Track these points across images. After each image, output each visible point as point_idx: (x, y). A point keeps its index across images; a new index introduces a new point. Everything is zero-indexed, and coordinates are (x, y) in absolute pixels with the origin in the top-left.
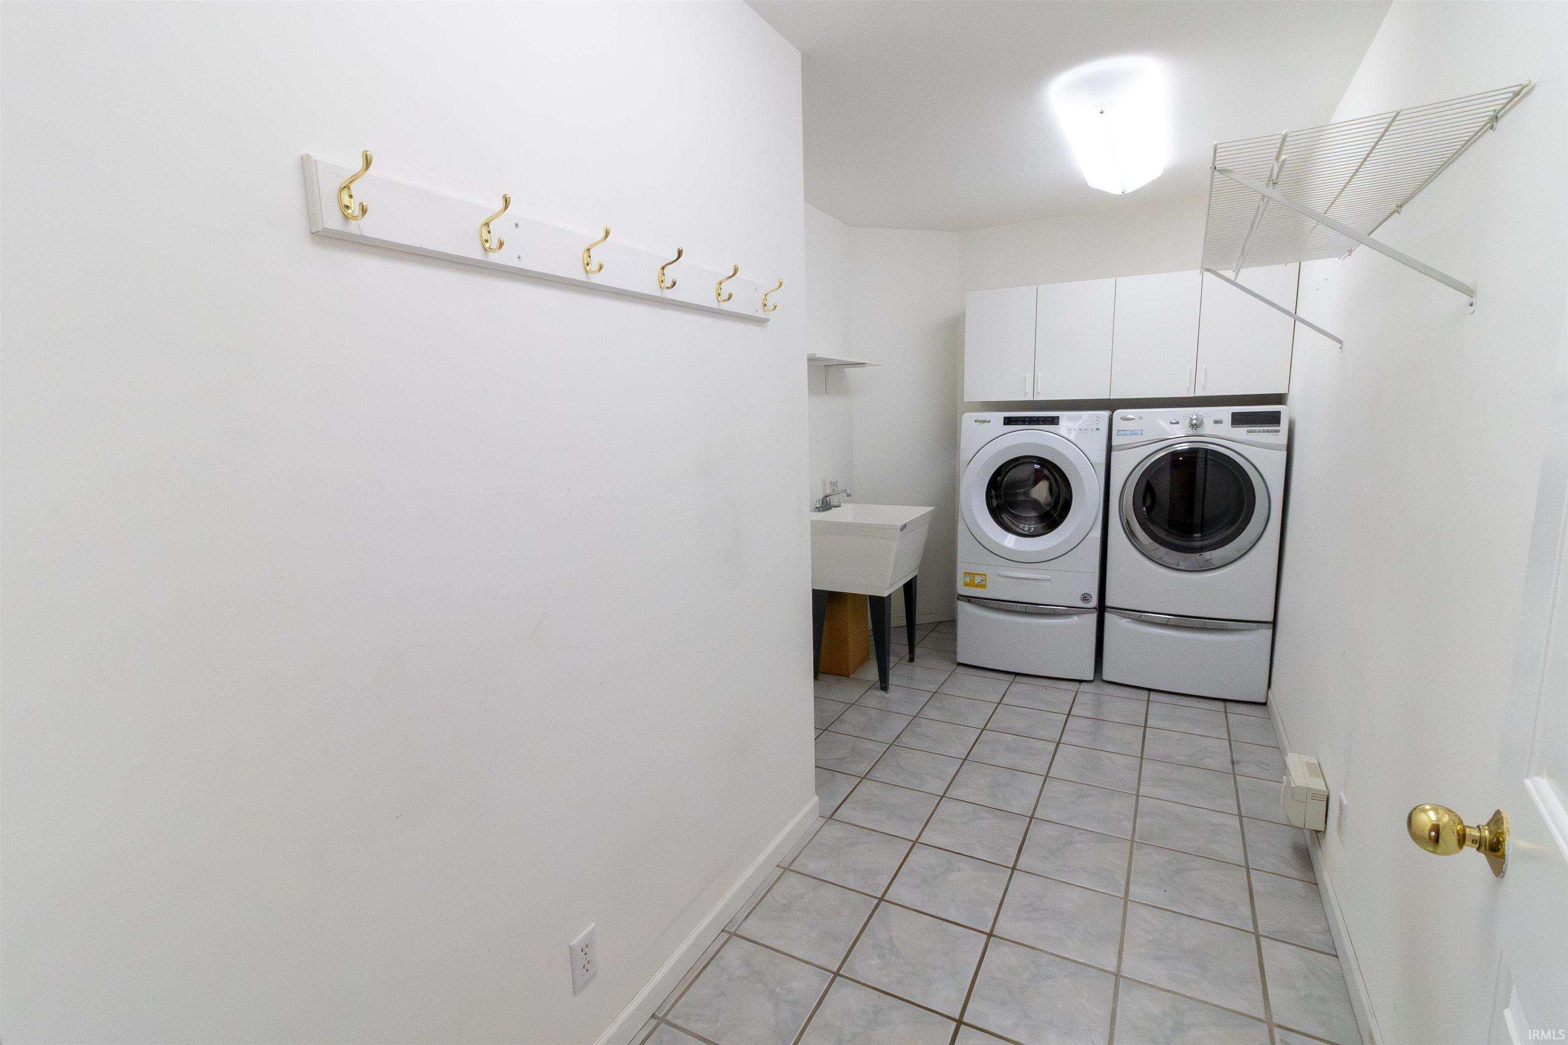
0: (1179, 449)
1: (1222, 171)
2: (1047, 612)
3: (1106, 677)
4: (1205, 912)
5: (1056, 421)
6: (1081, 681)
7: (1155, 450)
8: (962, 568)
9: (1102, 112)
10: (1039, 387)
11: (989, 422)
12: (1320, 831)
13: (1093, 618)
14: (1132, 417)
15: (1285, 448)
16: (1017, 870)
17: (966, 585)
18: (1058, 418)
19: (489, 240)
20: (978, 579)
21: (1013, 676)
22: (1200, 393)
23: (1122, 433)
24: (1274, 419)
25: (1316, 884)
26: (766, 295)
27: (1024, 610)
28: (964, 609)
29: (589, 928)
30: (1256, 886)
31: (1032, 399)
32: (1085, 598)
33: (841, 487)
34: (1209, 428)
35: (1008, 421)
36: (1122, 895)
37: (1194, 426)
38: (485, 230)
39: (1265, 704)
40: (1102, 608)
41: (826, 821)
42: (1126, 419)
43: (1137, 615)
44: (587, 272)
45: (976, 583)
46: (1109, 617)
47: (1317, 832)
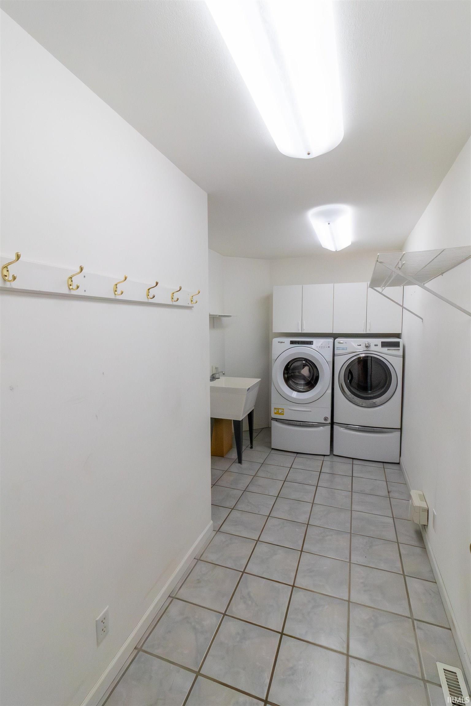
0: (361, 356)
1: (380, 262)
2: (310, 425)
3: (335, 453)
4: (382, 566)
5: (312, 343)
6: (324, 455)
7: (352, 356)
8: (273, 406)
9: (329, 224)
10: (304, 327)
11: (284, 342)
12: (426, 525)
13: (329, 427)
14: (342, 342)
15: (402, 356)
16: (303, 551)
17: (275, 413)
18: (313, 342)
19: (72, 285)
20: (280, 411)
21: (296, 454)
22: (368, 332)
23: (339, 349)
24: (397, 345)
25: (425, 548)
26: (192, 297)
27: (299, 424)
28: (274, 424)
29: (105, 610)
30: (402, 551)
31: (301, 332)
32: (326, 419)
33: (220, 370)
34: (373, 348)
35: (292, 342)
36: (348, 560)
37: (367, 347)
38: (70, 280)
39: (399, 463)
40: (332, 423)
41: (216, 533)
42: (339, 343)
43: (346, 426)
44: (115, 294)
45: (279, 412)
46: (335, 427)
47: (424, 525)
